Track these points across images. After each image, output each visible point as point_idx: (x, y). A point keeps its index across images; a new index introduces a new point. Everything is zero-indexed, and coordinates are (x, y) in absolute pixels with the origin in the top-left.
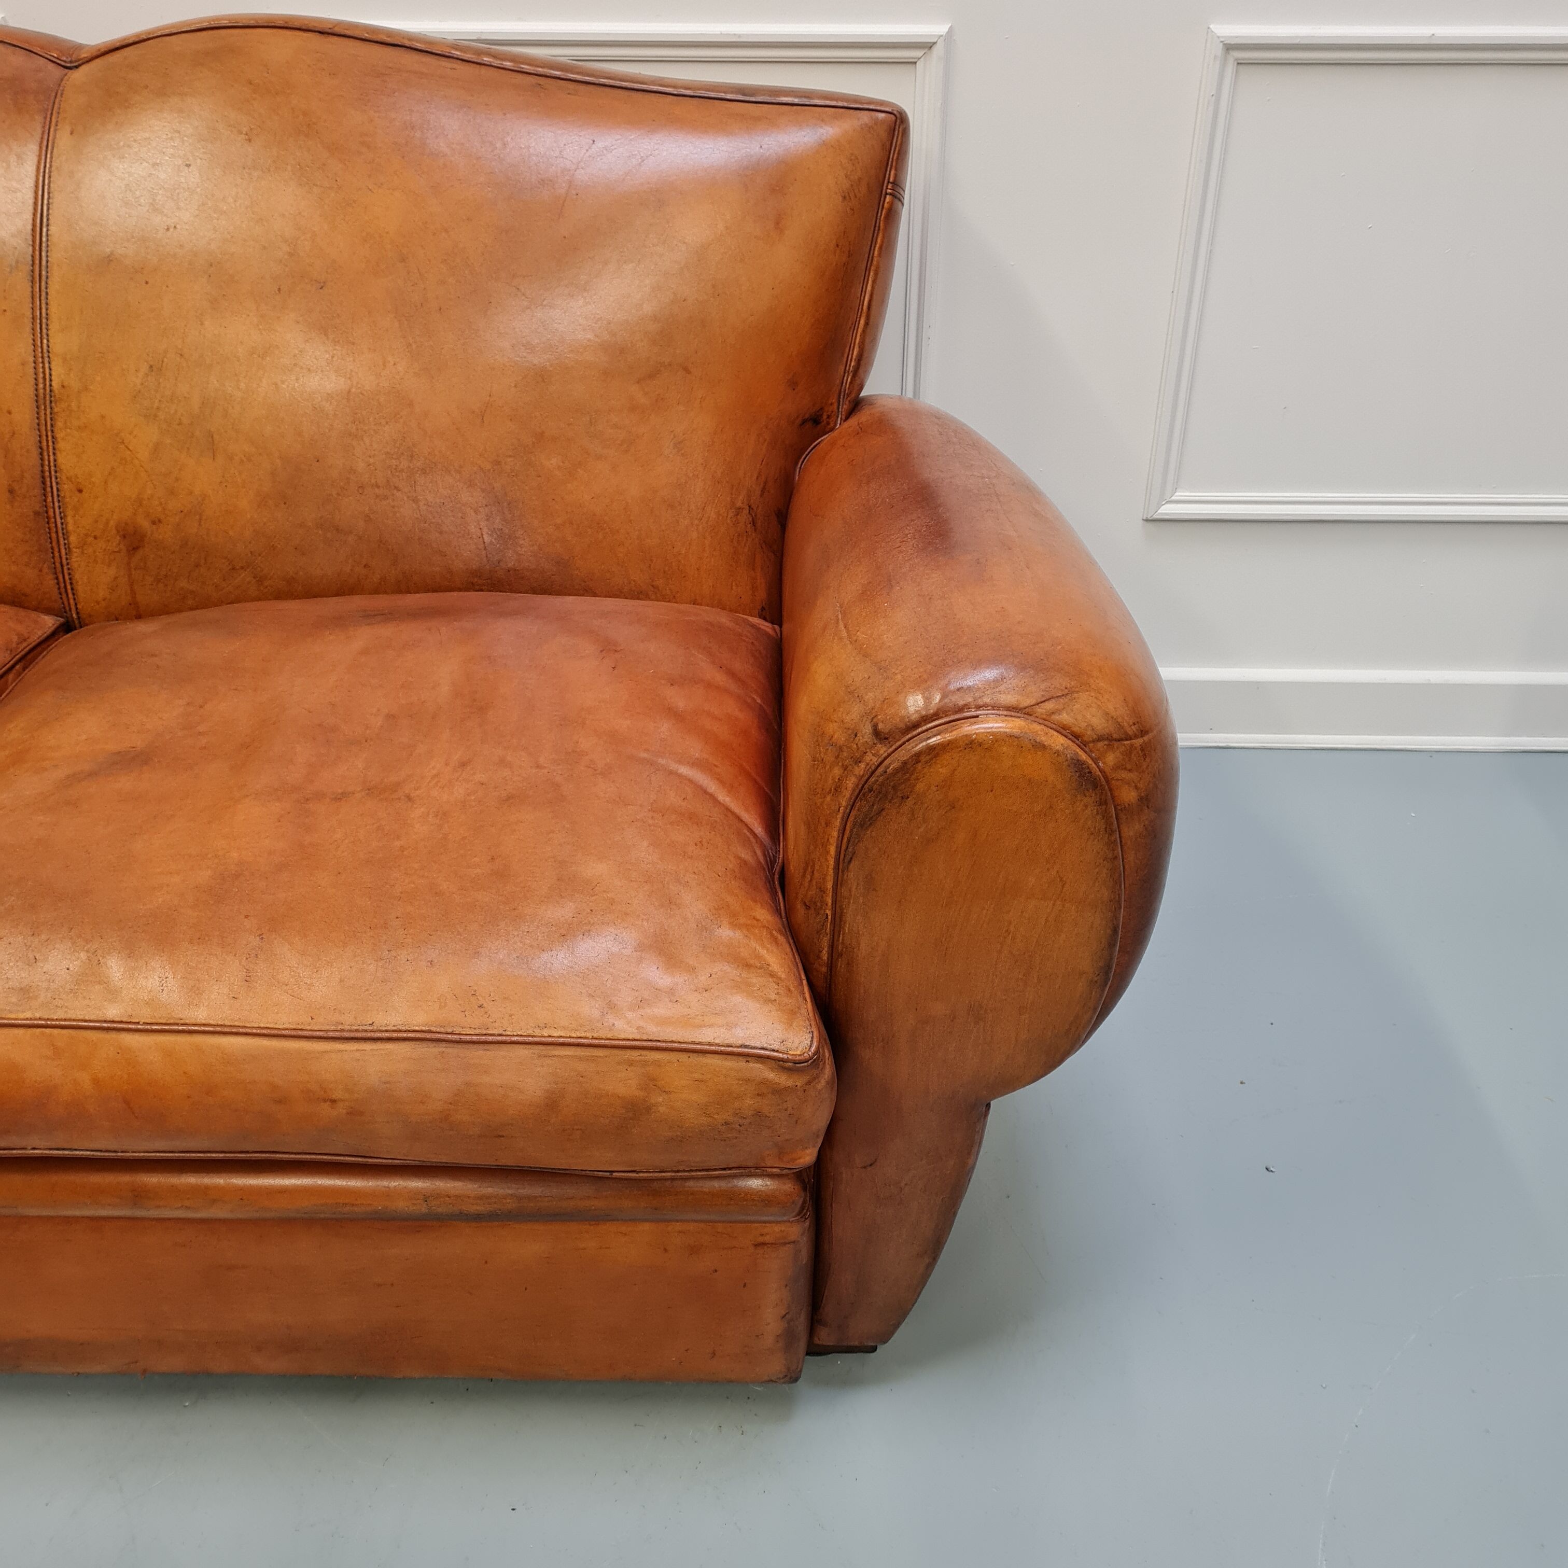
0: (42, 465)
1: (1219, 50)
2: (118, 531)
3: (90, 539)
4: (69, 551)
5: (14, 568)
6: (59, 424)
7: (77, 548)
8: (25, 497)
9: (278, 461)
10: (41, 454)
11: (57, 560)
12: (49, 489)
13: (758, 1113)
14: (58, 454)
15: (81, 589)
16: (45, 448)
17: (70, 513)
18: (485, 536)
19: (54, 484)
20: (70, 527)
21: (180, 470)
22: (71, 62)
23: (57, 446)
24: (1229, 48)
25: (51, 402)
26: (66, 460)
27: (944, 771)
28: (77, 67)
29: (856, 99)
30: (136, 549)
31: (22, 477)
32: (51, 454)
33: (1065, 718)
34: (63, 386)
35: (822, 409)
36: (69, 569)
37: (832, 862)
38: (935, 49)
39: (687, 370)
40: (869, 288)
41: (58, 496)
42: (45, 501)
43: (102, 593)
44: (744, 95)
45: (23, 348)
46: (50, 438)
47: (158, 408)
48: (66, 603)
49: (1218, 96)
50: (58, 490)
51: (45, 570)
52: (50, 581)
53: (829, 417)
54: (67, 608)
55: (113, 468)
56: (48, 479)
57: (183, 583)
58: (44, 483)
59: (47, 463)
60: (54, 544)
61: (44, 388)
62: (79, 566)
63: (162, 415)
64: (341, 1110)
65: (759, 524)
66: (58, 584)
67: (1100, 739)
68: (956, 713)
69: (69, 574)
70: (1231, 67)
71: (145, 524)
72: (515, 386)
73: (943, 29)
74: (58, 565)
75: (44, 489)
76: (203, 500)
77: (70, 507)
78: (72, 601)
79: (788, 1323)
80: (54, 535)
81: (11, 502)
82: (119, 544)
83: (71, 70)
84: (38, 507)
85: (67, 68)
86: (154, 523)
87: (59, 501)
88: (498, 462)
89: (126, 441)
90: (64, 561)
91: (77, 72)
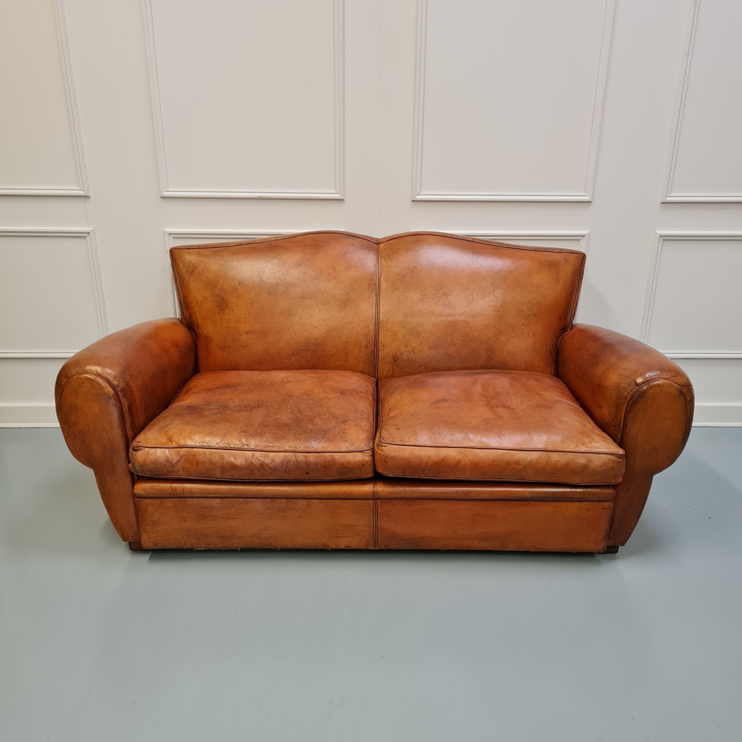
0: (375, 340)
1: (659, 237)
2: (392, 356)
3: (385, 358)
4: (378, 361)
5: (364, 366)
6: (381, 329)
7: (381, 360)
8: (370, 348)
9: (435, 338)
10: (375, 337)
11: (375, 364)
12: (376, 346)
13: (613, 467)
14: (379, 337)
15: (379, 371)
16: (376, 335)
17: (380, 351)
19: (377, 344)
20: (380, 355)
21: (410, 341)
22: (378, 243)
23: (379, 335)
24: (661, 236)
25: (379, 324)
26: (381, 338)
27: (652, 391)
28: (379, 244)
29: (573, 251)
30: (396, 361)
31: (370, 343)
32: (378, 337)
33: (676, 381)
34: (382, 320)
35: (566, 326)
38: (585, 237)
39: (536, 316)
40: (577, 296)
41: (378, 347)
42: (375, 349)
43: (385, 372)
44: (545, 250)
45: (373, 310)
46: (378, 333)
47: (406, 326)
48: (375, 375)
49: (658, 248)
50: (378, 346)
51: (372, 366)
52: (372, 369)
53: (567, 328)
54: (375, 376)
55: (393, 340)
57: (406, 370)
58: (375, 344)
59: (376, 339)
60: (375, 360)
61: (378, 321)
62: (380, 365)
63: (406, 327)
64: (522, 466)
65: (552, 355)
66: (374, 370)
67: (683, 385)
68: (654, 379)
69: (377, 367)
70: (661, 241)
71: (399, 354)
72: (495, 320)
73: (588, 232)
74: (375, 365)
75: (375, 346)
76: (415, 348)
78: (376, 374)
79: (606, 532)
80: (375, 357)
81: (366, 349)
82: (392, 359)
83: (379, 245)
84: (372, 350)
85: (378, 244)
86: (401, 354)
87: (378, 349)
88: (490, 339)
89: (397, 334)
90: (377, 364)
91: (381, 246)
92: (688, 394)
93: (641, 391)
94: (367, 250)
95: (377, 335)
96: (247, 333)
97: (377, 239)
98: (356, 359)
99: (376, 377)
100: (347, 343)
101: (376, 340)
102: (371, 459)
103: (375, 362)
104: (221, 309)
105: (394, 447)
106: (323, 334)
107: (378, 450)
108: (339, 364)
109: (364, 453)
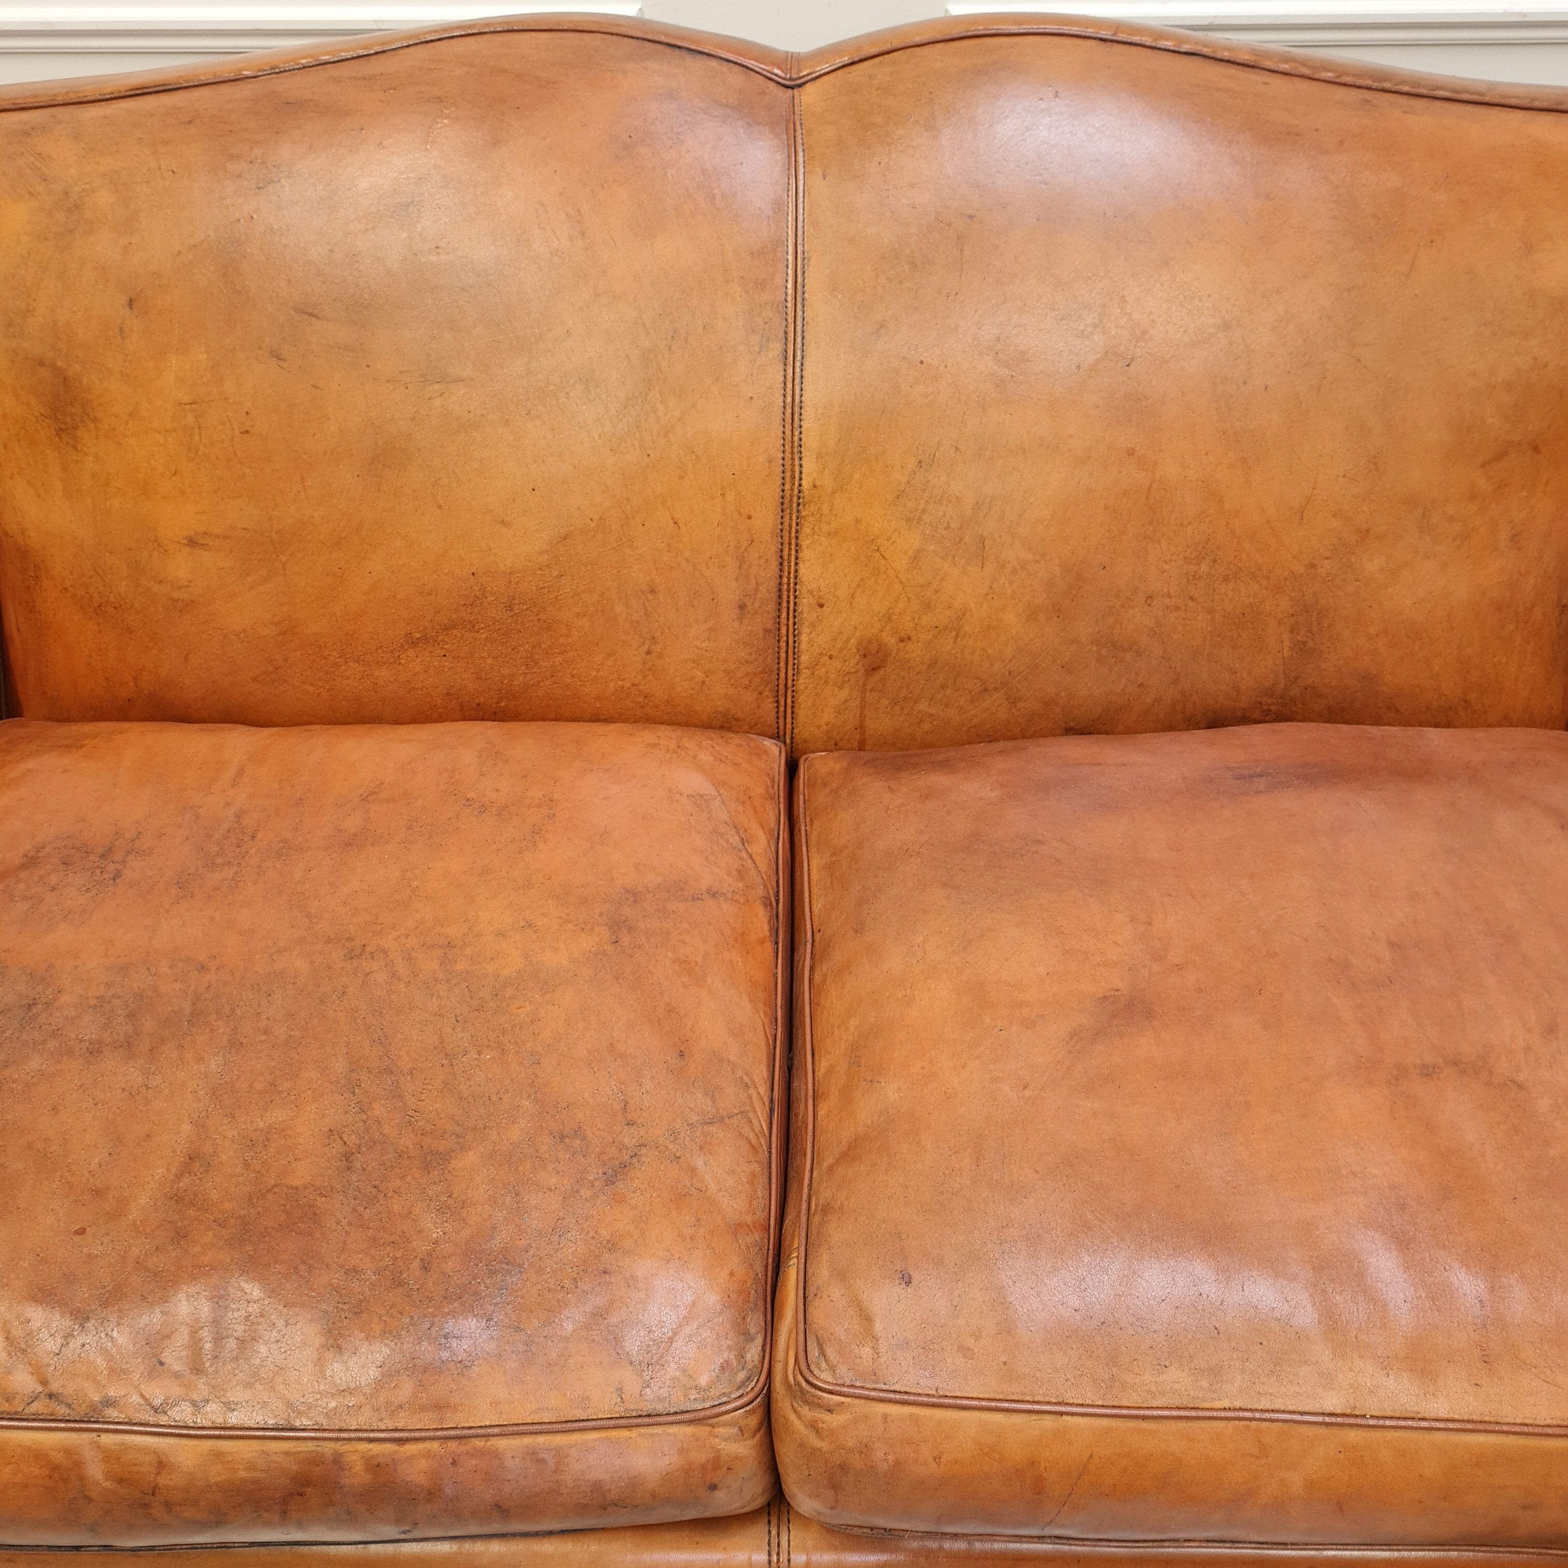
0: (781, 577)
2: (858, 650)
3: (825, 659)
4: (797, 672)
5: (731, 691)
6: (806, 529)
7: (807, 668)
8: (756, 613)
9: (1057, 569)
10: (781, 564)
11: (782, 682)
12: (785, 604)
14: (801, 565)
15: (801, 714)
16: (786, 557)
17: (805, 630)
18: (1286, 650)
19: (792, 598)
20: (803, 646)
21: (943, 579)
22: (791, 79)
23: (800, 555)
25: (799, 505)
26: (809, 571)
28: (799, 86)
30: (876, 669)
31: (756, 590)
32: (793, 564)
34: (815, 486)
36: (793, 691)
39: (1536, 449)
41: (795, 611)
42: (779, 617)
43: (827, 716)
46: (793, 547)
47: (924, 511)
48: (781, 727)
50: (795, 604)
51: (766, 693)
52: (768, 705)
54: (781, 733)
55: (862, 580)
56: (785, 593)
57: (923, 706)
58: (780, 597)
59: (786, 574)
60: (782, 664)
61: (792, 489)
62: (806, 688)
63: (927, 518)
66: (778, 707)
69: (793, 697)
71: (890, 641)
72: (1345, 476)
74: (782, 687)
75: (780, 604)
76: (963, 615)
77: (807, 623)
78: (789, 726)
80: (783, 655)
81: (740, 619)
82: (857, 664)
83: (796, 91)
84: (770, 624)
85: (792, 88)
86: (902, 641)
87: (795, 617)
88: (1313, 566)
89: (882, 549)
90: (790, 683)
91: (809, 95)
94: (740, 123)
95: (789, 555)
96: (192, 542)
97: (789, 60)
98: (694, 662)
99: (788, 741)
100: (652, 591)
101: (785, 580)
102: (754, 1453)
103: (782, 675)
104: (63, 426)
105: (885, 1417)
106: (541, 553)
107: (792, 1417)
108: (620, 683)
109: (713, 1426)
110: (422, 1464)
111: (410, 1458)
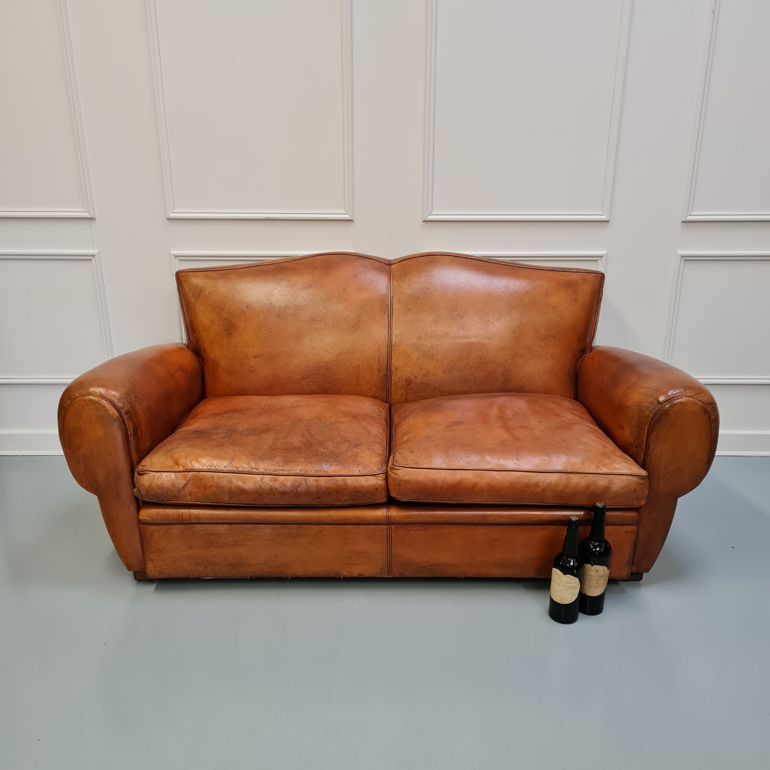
0: (388, 363)
1: (680, 257)
2: (405, 380)
3: (398, 382)
4: (391, 386)
5: (376, 390)
6: (393, 352)
7: (393, 384)
8: (382, 371)
9: (449, 361)
10: (388, 360)
11: (388, 388)
13: (635, 489)
14: (392, 360)
15: (393, 396)
16: (389, 358)
18: (502, 380)
20: (393, 379)
21: (424, 364)
22: (389, 264)
23: (392, 358)
24: (682, 257)
25: (391, 347)
26: (394, 362)
27: (675, 409)
29: (592, 271)
30: (409, 384)
31: (382, 366)
32: (390, 360)
33: (700, 398)
34: (395, 343)
35: (585, 348)
36: (390, 390)
37: (646, 434)
38: (603, 257)
39: (554, 337)
40: (596, 317)
42: (387, 372)
43: (398, 397)
44: (563, 270)
45: (385, 333)
46: (390, 356)
47: (419, 348)
48: (388, 400)
49: (680, 268)
50: (391, 369)
51: (384, 390)
52: (385, 394)
53: (586, 350)
55: (406, 364)
56: (389, 367)
57: (420, 394)
60: (388, 384)
61: (390, 344)
62: (393, 389)
63: (420, 350)
64: (540, 489)
65: (571, 377)
66: (387, 394)
67: (707, 403)
68: (677, 397)
69: (390, 392)
70: (683, 261)
71: (412, 378)
72: (511, 341)
73: (605, 252)
74: (388, 389)
75: (387, 369)
76: (429, 371)
77: (393, 374)
79: (630, 558)
80: (388, 381)
81: (379, 373)
82: (405, 383)
83: (391, 266)
84: (385, 374)
85: (390, 265)
86: (415, 378)
87: (391, 372)
88: (506, 361)
89: (410, 356)
90: (390, 388)
91: (393, 267)
92: (712, 412)
93: (663, 410)
94: (379, 271)
95: (390, 358)
96: (255, 357)
97: (389, 261)
98: (368, 383)
99: (389, 403)
100: (359, 366)
102: (384, 483)
103: (388, 386)
104: (229, 332)
105: (408, 470)
106: (334, 358)
107: (391, 474)
108: (351, 388)
109: (377, 477)
110: (323, 481)
111: (321, 480)
